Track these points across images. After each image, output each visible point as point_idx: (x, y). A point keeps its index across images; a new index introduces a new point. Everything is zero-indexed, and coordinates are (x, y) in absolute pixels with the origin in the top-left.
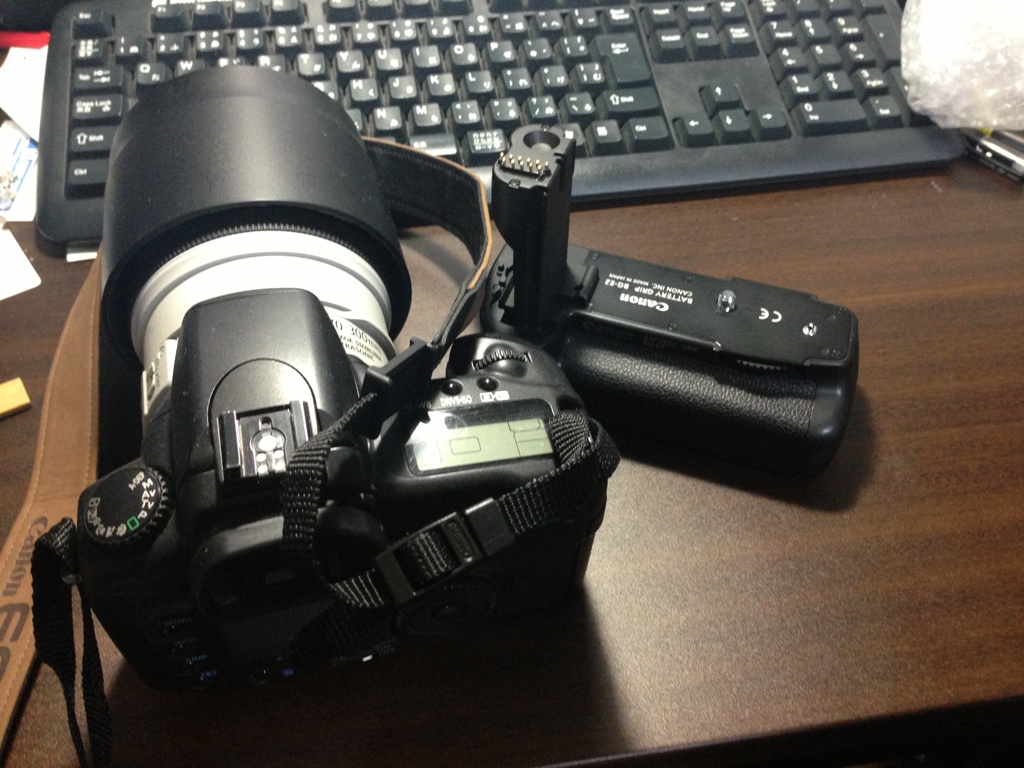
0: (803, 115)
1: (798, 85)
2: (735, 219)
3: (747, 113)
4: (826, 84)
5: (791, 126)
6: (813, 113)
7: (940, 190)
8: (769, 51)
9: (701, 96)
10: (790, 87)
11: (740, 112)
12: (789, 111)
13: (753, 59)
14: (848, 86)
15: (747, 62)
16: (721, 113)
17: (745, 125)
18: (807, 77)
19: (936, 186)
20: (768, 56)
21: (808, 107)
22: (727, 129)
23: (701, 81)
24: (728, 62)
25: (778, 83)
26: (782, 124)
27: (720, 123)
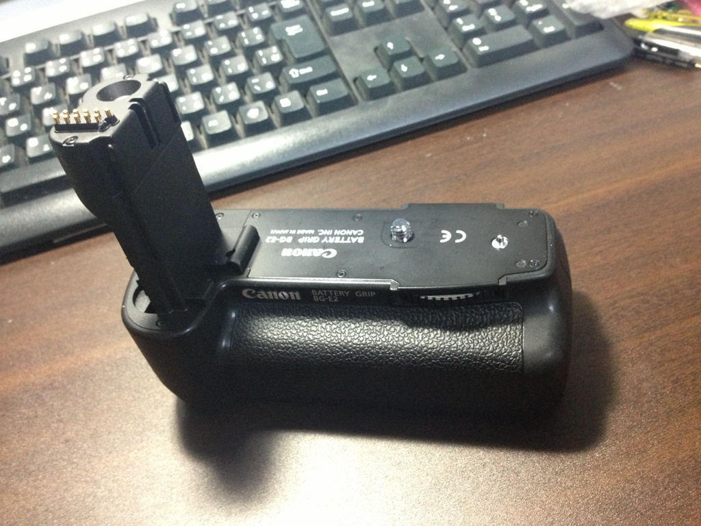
0: (473, 50)
1: (464, 25)
2: (429, 155)
3: (421, 60)
4: (489, 20)
5: (464, 60)
6: (482, 45)
7: (620, 88)
8: (432, 5)
9: (377, 56)
10: (457, 29)
11: (414, 59)
12: (461, 49)
13: (419, 15)
14: (510, 16)
15: (415, 17)
16: (396, 64)
17: (419, 69)
18: (472, 17)
19: (615, 86)
20: (433, 9)
21: (476, 41)
22: (404, 76)
23: (376, 43)
24: (397, 21)
25: (446, 29)
26: (455, 61)
27: (397, 74)
